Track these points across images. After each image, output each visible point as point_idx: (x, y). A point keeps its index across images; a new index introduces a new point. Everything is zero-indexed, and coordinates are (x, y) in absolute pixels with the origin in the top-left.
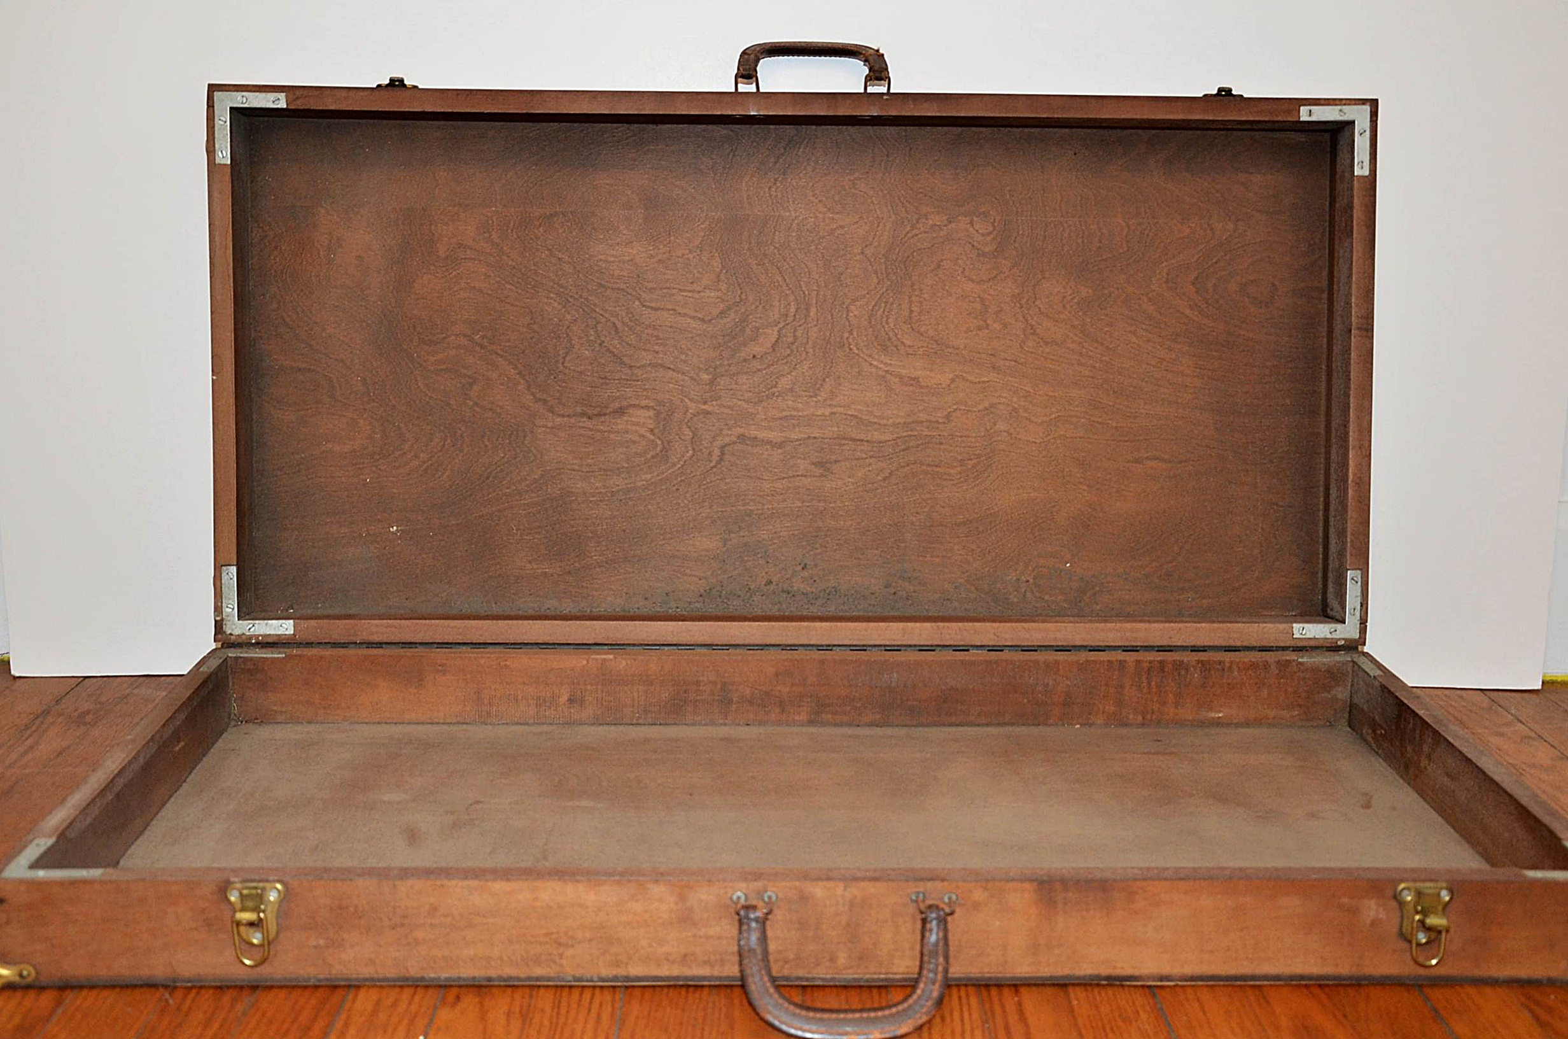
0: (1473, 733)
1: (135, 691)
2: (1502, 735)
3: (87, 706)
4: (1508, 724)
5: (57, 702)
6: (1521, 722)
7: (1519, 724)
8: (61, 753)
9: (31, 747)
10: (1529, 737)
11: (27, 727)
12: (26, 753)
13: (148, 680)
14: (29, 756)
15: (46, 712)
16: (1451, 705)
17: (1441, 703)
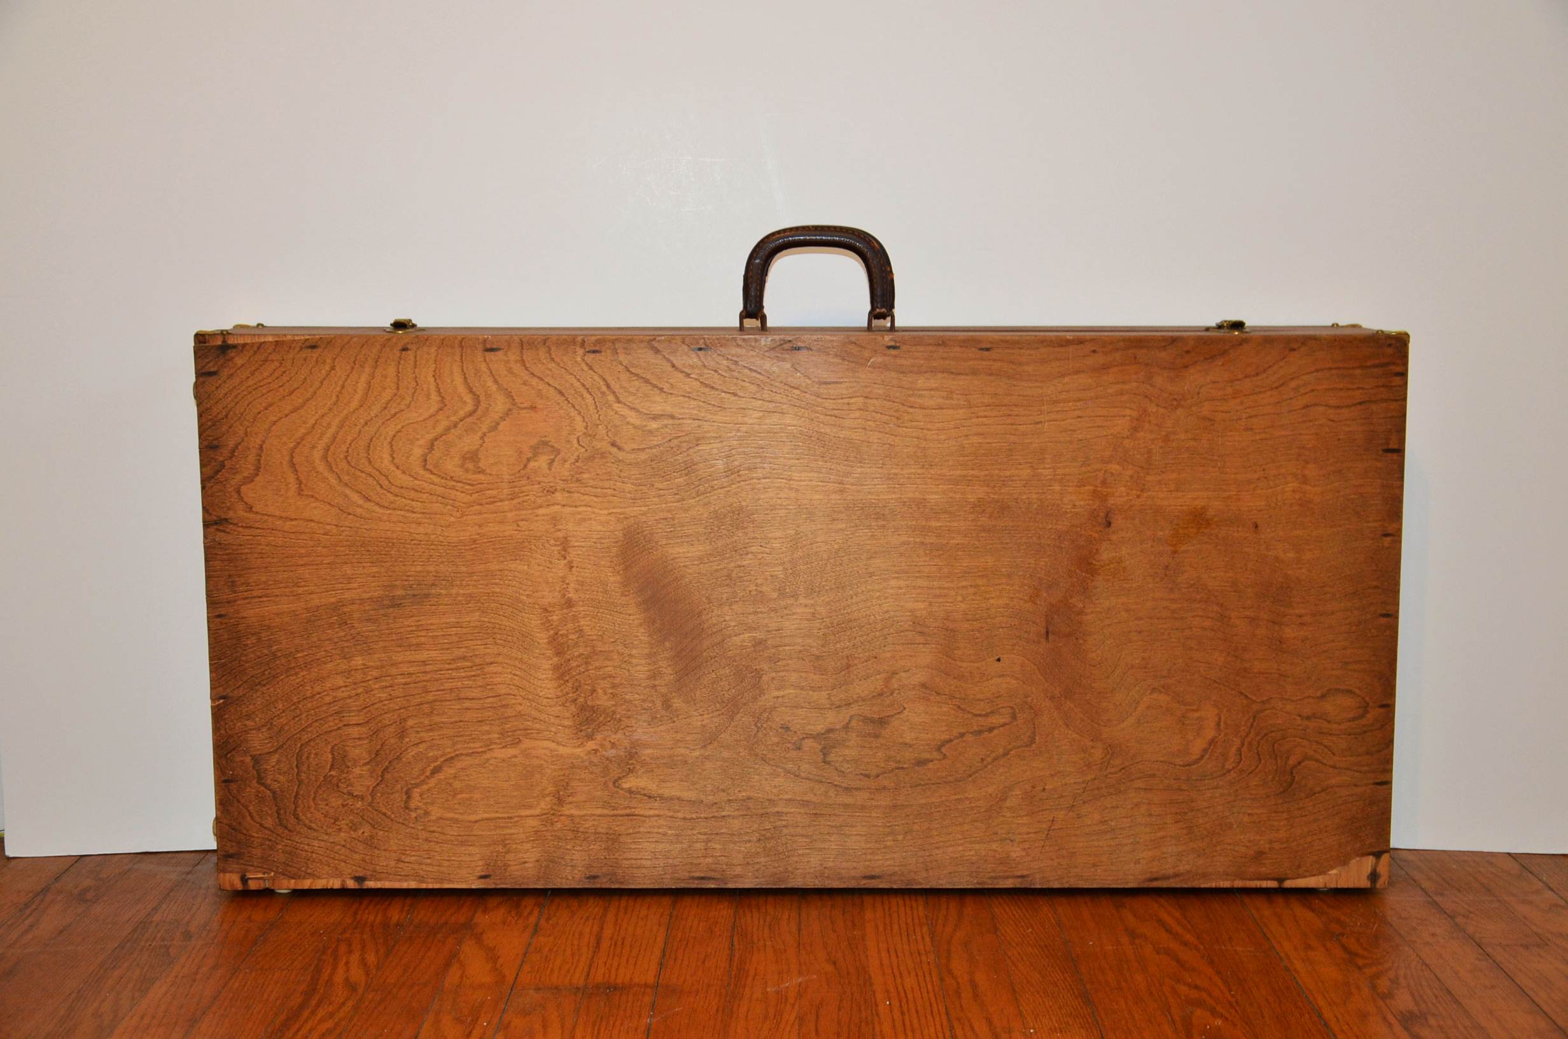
0: (1499, 901)
1: (135, 867)
2: (1531, 903)
3: (87, 883)
4: (1537, 892)
5: (57, 879)
6: (1550, 889)
7: (1550, 892)
8: (61, 932)
9: (31, 926)
10: (1556, 905)
11: (27, 905)
12: (26, 932)
13: (145, 857)
14: (30, 936)
15: (46, 890)
16: (1479, 872)
17: (1468, 869)
